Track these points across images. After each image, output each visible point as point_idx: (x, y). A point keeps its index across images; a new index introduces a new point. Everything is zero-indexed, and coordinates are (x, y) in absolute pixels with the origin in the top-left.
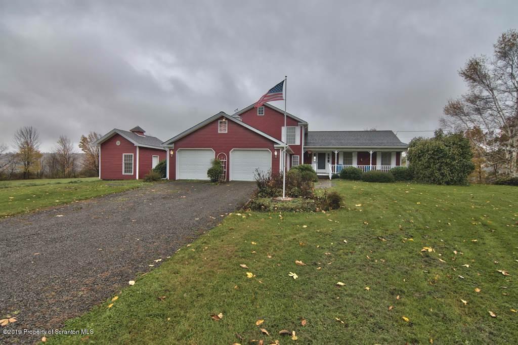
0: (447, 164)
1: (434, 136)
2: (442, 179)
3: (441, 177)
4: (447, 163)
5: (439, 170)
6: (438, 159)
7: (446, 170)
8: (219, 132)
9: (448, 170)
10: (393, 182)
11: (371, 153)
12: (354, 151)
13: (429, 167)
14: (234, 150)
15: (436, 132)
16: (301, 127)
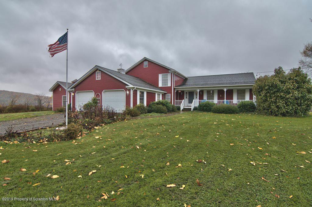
0: (282, 98)
1: (274, 74)
2: (278, 111)
3: (277, 109)
4: (281, 96)
5: (275, 103)
6: (274, 93)
7: (281, 103)
8: (96, 79)
9: (283, 103)
11: (225, 90)
13: (266, 100)
14: (106, 91)
15: (275, 70)
16: (172, 74)
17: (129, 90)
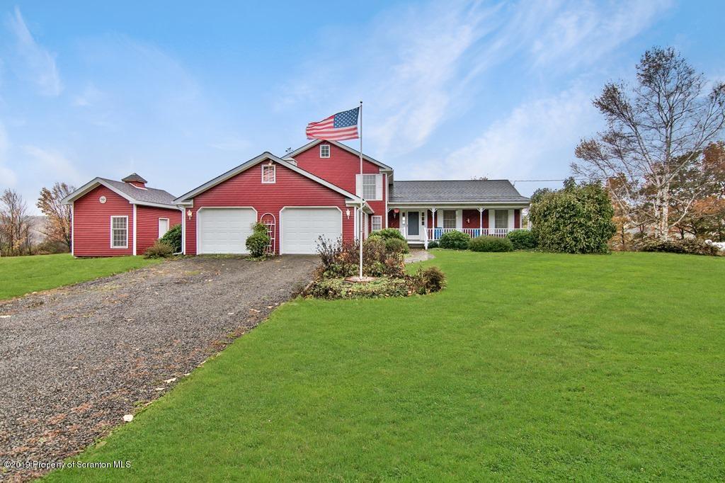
0: (581, 225)
1: (564, 188)
2: (575, 246)
3: (574, 243)
4: (580, 223)
5: (572, 233)
6: (570, 218)
7: (580, 234)
8: (263, 182)
9: (583, 234)
10: (511, 251)
11: (481, 211)
12: (457, 209)
13: (558, 229)
14: (286, 209)
15: (565, 182)
16: (384, 175)
17: (351, 209)
